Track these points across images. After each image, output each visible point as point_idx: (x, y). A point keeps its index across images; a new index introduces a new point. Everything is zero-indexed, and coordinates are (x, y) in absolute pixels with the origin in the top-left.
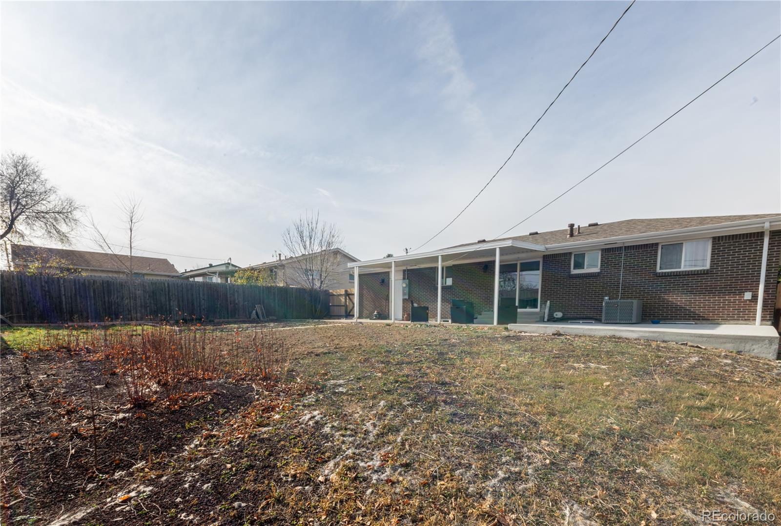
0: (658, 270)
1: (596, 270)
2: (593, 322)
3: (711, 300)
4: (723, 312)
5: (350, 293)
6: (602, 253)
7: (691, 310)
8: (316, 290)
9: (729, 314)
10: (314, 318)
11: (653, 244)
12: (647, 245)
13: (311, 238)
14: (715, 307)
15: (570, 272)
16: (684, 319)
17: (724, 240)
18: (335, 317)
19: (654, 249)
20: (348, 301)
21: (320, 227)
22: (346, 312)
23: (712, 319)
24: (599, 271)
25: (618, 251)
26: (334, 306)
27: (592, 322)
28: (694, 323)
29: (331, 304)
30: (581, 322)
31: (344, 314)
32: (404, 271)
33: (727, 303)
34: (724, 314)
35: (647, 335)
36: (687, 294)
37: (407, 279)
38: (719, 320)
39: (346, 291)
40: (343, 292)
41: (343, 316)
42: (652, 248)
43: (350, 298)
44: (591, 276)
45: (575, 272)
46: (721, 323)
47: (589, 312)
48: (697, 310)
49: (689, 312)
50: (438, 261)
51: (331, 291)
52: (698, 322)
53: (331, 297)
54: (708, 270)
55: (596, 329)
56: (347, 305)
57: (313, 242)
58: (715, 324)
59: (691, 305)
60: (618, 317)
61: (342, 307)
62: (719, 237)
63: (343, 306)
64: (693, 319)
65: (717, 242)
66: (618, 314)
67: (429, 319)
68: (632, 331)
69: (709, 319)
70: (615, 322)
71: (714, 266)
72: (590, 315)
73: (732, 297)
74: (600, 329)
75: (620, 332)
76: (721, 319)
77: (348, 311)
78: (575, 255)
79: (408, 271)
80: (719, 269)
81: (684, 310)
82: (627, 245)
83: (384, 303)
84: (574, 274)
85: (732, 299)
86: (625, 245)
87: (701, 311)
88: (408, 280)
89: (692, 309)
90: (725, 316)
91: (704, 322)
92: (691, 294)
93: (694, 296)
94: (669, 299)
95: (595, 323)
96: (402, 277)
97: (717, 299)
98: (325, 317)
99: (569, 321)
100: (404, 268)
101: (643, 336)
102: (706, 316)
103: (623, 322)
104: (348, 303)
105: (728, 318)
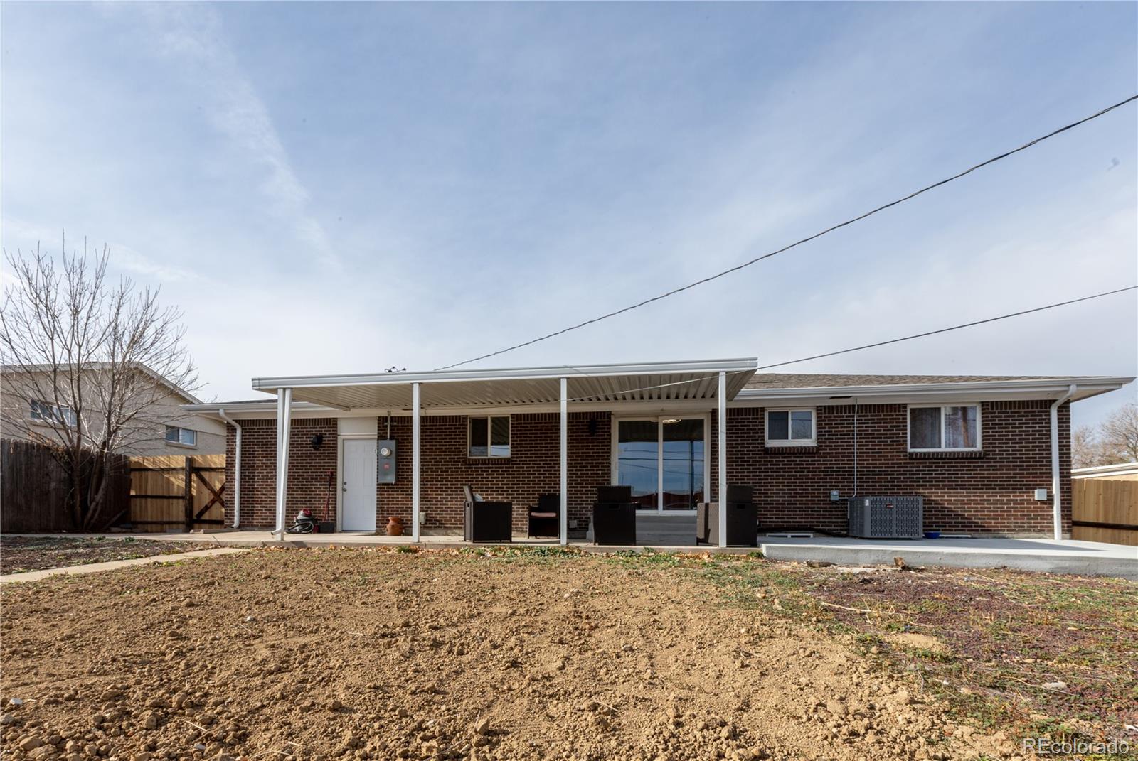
0: (910, 450)
1: (811, 442)
2: (812, 535)
3: (990, 500)
4: (1009, 519)
5: (204, 465)
6: (818, 414)
7: (964, 515)
8: (86, 453)
9: (1017, 523)
10: (78, 526)
11: (899, 405)
12: (891, 405)
13: (76, 312)
14: (997, 511)
15: (764, 443)
16: (956, 530)
17: (999, 408)
18: (149, 527)
19: (902, 413)
20: (194, 485)
21: (109, 286)
22: (189, 511)
23: (994, 531)
24: (815, 444)
25: (845, 413)
26: (146, 497)
27: (809, 537)
28: (969, 536)
29: (133, 493)
30: (789, 535)
31: (182, 517)
32: (382, 421)
33: (1012, 505)
34: (1011, 523)
35: (1067, 564)
36: (957, 489)
37: (392, 438)
38: (1004, 531)
39: (190, 461)
40: (179, 461)
41: (177, 523)
42: (899, 411)
43: (202, 480)
44: (805, 453)
45: (772, 443)
46: (1007, 536)
47: (804, 518)
48: (973, 515)
49: (962, 519)
50: (557, 399)
51: (134, 459)
52: (976, 535)
53: (134, 477)
54: (980, 453)
55: (967, 554)
56: (192, 497)
57: (82, 324)
58: (999, 538)
59: (964, 508)
60: (895, 528)
61: (175, 501)
62: (992, 403)
63: (178, 497)
64: (969, 530)
65: (990, 410)
66: (895, 522)
67: (513, 533)
68: (1039, 557)
69: (991, 530)
70: (890, 536)
71: (989, 447)
72: (805, 522)
73: (1018, 496)
74: (974, 555)
75: (1016, 559)
76: (1008, 531)
77: (196, 512)
78: (770, 413)
79: (392, 421)
80: (997, 452)
81: (955, 515)
82: (861, 402)
83: (322, 490)
84: (771, 448)
85: (1018, 498)
86: (859, 403)
87: (978, 518)
88: (394, 442)
89: (966, 514)
90: (1012, 525)
91: (984, 535)
92: (963, 489)
93: (967, 493)
94: (931, 496)
95: (814, 537)
96: (374, 433)
97: (998, 498)
98: (116, 524)
99: (767, 535)
100: (383, 412)
101: (1061, 568)
102: (986, 525)
103: (903, 537)
104: (194, 492)
105: (1017, 529)
